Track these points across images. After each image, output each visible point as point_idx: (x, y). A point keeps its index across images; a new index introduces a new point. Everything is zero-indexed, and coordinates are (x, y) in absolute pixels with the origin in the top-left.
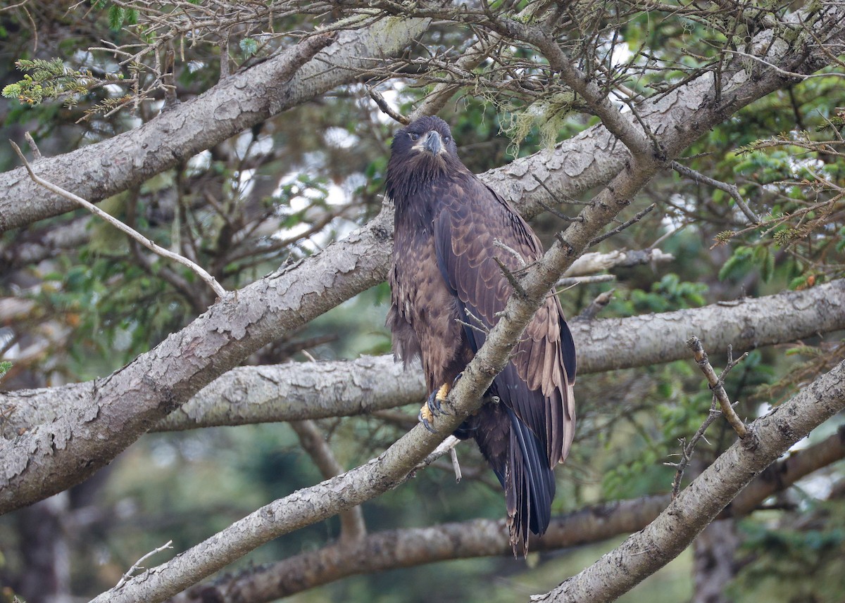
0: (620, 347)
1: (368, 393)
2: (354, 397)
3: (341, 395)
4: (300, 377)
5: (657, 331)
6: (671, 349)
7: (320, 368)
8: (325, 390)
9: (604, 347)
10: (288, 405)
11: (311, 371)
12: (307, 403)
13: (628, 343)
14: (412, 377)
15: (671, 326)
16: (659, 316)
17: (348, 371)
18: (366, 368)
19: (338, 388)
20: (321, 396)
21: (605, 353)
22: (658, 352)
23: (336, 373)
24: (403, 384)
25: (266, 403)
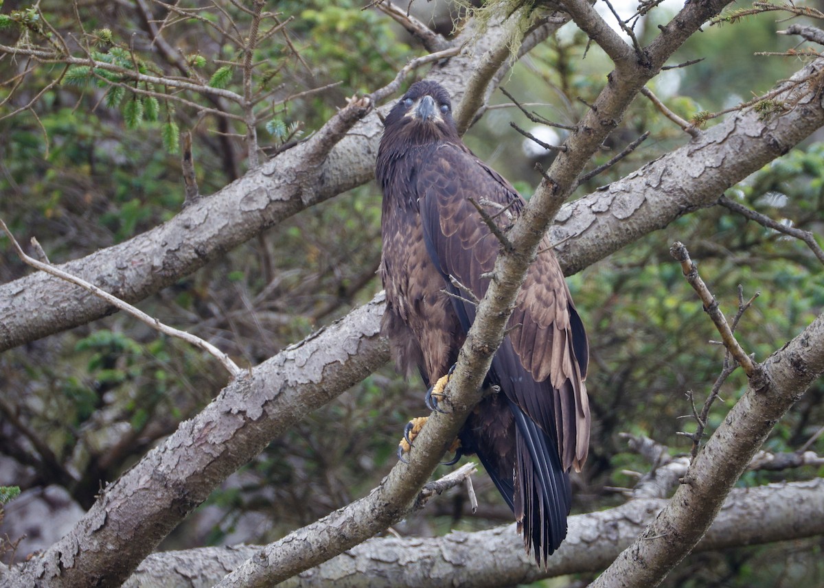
0: (747, 517)
1: (461, 569)
2: (444, 574)
3: (429, 571)
4: (380, 551)
5: (789, 500)
6: (806, 520)
7: (405, 542)
8: (410, 566)
9: (729, 516)
10: (368, 582)
11: (394, 545)
12: (391, 580)
13: (756, 512)
14: (510, 552)
15: (805, 494)
16: (791, 484)
17: (437, 546)
18: (459, 543)
19: (425, 564)
20: (406, 572)
21: (730, 524)
22: (791, 523)
23: (423, 548)
24: (500, 560)
25: (341, 578)
